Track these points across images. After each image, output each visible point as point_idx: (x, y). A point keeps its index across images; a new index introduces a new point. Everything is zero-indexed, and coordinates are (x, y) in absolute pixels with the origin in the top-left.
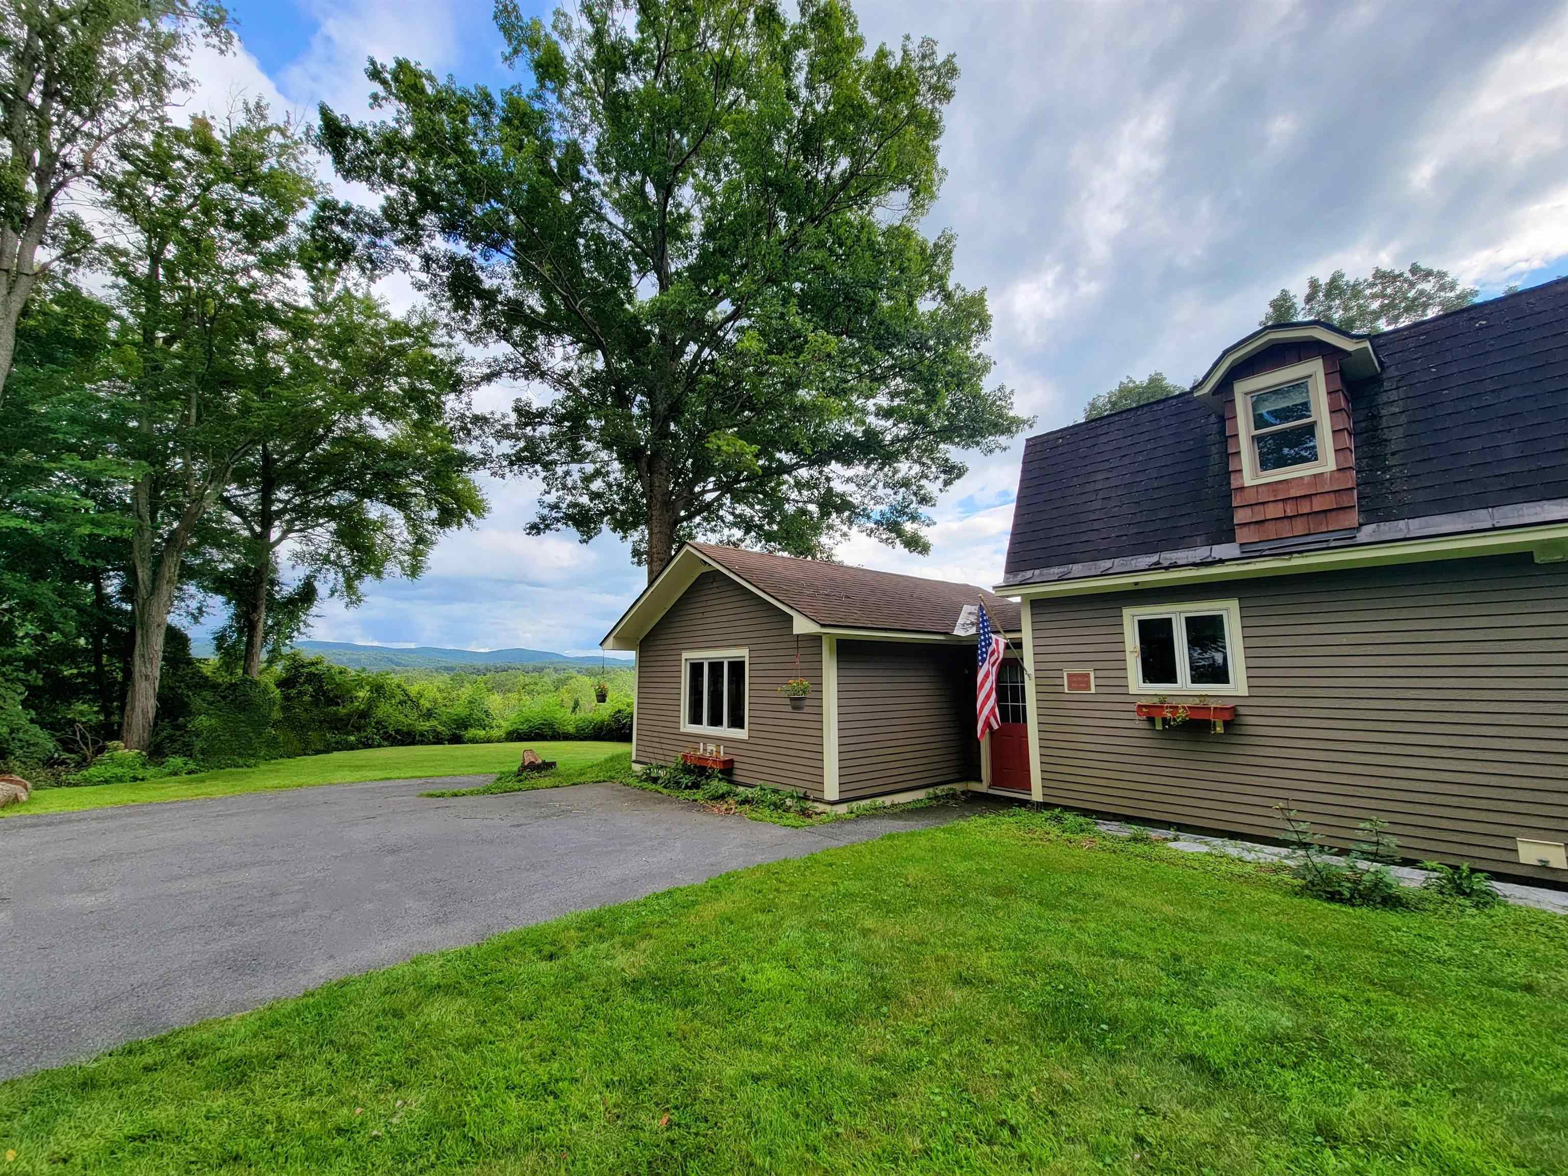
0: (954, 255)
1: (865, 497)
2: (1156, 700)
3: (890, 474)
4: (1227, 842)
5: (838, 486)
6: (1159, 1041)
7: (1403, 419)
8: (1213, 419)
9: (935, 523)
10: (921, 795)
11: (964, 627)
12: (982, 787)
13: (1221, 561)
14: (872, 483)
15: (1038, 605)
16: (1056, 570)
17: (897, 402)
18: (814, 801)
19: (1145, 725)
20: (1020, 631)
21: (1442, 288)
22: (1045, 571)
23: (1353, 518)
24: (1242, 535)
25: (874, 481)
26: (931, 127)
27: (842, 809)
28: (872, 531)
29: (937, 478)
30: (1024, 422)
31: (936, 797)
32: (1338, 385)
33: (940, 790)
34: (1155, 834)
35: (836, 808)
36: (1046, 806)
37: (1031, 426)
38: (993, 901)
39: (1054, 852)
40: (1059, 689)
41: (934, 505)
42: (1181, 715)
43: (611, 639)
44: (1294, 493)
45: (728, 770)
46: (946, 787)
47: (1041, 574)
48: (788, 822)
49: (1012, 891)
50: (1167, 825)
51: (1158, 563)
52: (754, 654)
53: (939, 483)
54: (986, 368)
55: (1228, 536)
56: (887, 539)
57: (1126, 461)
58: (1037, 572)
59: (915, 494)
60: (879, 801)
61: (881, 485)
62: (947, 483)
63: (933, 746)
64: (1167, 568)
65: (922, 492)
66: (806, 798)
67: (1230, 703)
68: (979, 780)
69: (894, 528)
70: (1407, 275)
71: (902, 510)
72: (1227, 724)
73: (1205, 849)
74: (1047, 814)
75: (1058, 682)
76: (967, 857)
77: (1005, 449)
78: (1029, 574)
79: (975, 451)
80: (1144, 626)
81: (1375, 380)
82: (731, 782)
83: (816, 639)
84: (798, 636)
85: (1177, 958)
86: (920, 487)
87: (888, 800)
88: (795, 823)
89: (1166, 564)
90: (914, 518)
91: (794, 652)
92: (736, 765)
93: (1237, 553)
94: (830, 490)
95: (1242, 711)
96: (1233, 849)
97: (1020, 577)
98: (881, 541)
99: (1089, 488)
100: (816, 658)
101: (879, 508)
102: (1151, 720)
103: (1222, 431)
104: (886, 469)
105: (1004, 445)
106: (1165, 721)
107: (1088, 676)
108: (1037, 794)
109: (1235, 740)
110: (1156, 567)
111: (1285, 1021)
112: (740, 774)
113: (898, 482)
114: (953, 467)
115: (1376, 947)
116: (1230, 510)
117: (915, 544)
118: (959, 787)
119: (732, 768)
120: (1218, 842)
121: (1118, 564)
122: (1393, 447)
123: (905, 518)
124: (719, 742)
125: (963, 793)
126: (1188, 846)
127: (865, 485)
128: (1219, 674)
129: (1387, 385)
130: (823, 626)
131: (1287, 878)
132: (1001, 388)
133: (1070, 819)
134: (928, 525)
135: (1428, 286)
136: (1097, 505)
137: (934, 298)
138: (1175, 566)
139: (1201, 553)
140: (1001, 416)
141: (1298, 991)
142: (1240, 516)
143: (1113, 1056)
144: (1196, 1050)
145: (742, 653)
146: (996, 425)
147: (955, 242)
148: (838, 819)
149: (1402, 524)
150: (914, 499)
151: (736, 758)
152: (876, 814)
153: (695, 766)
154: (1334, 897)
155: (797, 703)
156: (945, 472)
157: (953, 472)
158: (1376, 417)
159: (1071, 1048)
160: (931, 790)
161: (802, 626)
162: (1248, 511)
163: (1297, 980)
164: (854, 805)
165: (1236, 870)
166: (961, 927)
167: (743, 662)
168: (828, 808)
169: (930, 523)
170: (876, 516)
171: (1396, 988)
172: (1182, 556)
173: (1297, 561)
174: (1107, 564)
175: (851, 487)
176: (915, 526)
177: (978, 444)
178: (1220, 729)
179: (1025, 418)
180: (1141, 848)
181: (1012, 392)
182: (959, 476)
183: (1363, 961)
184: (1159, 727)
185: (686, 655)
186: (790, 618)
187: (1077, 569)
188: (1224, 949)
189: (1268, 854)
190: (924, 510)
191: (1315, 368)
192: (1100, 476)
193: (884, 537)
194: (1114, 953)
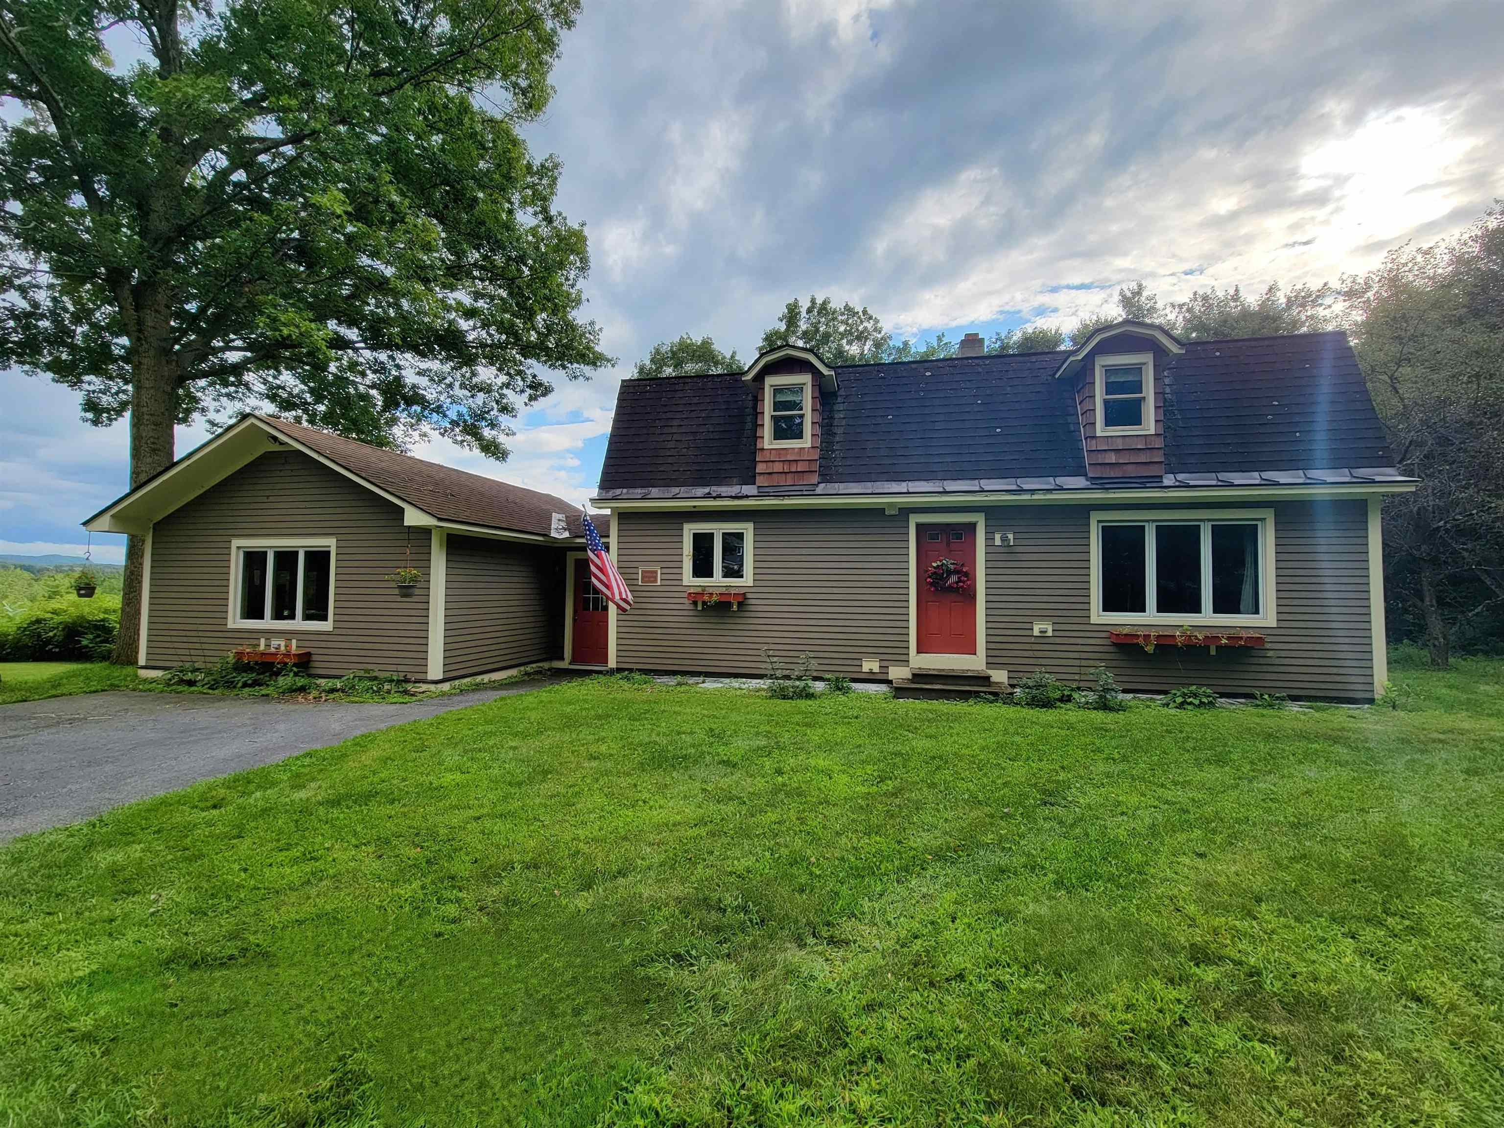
0: (560, 182)
1: (440, 393)
2: (699, 590)
3: (468, 375)
4: (733, 680)
5: (410, 378)
6: (708, 758)
7: (844, 422)
8: (750, 398)
9: (514, 434)
10: (513, 672)
11: (558, 531)
12: (564, 664)
13: (747, 497)
14: (447, 381)
15: (624, 517)
16: (639, 491)
17: (481, 303)
18: (415, 682)
19: (692, 607)
20: (608, 536)
21: (875, 330)
22: (631, 491)
23: (815, 479)
24: (760, 481)
25: (449, 380)
26: (549, 43)
27: (446, 687)
28: (446, 431)
29: (522, 391)
30: (608, 361)
31: (527, 674)
32: (817, 394)
33: (529, 668)
34: (692, 680)
35: (439, 686)
36: (619, 670)
37: (613, 366)
38: (599, 723)
39: (628, 695)
40: (635, 582)
41: (515, 416)
42: (715, 598)
43: (107, 517)
44: (790, 458)
45: (304, 663)
46: (534, 665)
47: (627, 493)
48: (394, 700)
49: (609, 716)
50: (698, 674)
51: (709, 493)
52: (342, 544)
53: (525, 397)
54: (578, 302)
55: (750, 480)
56: (463, 441)
57: (693, 415)
58: (625, 491)
59: (497, 402)
60: (479, 679)
61: (457, 384)
62: (531, 398)
63: (527, 631)
64: (715, 498)
65: (505, 401)
66: (407, 681)
67: (742, 591)
68: (562, 659)
69: (472, 431)
70: (861, 314)
71: (480, 415)
72: (740, 604)
73: (720, 685)
74: (619, 676)
75: (634, 576)
76: (569, 703)
77: (588, 379)
78: (618, 491)
79: (561, 373)
80: (697, 537)
81: (834, 394)
82: (310, 676)
83: (425, 532)
84: (409, 527)
85: (712, 730)
86: (502, 396)
87: (486, 678)
88: (401, 700)
89: (714, 495)
90: (493, 425)
91: (405, 543)
92: (314, 658)
93: (755, 492)
94: (398, 379)
95: (749, 596)
96: (735, 683)
97: (610, 494)
98: (456, 442)
99: (666, 430)
100: (426, 550)
101: (455, 408)
102: (695, 603)
103: (755, 408)
104: (464, 369)
105: (587, 375)
106: (704, 603)
107: (656, 572)
108: (612, 663)
109: (742, 614)
110: (708, 496)
111: (764, 743)
112: (318, 667)
113: (476, 385)
114: (541, 385)
115: (803, 713)
116: (755, 462)
117: (492, 449)
118: (546, 665)
119: (309, 661)
120: (727, 680)
121: (682, 491)
122: (837, 439)
123: (484, 424)
124: (289, 636)
125: (549, 670)
126: (711, 685)
127: (440, 381)
128: (738, 574)
129: (839, 400)
130: (440, 519)
131: (764, 694)
132: (592, 323)
133: (637, 676)
134: (507, 434)
135: (869, 325)
136: (671, 445)
137: (535, 214)
138: (719, 497)
139: (735, 490)
140: (588, 348)
141: (770, 732)
142: (760, 468)
143: (687, 768)
144: (725, 758)
145: (329, 543)
146: (583, 356)
147: (560, 170)
148: (443, 694)
149: (836, 485)
150: (495, 406)
151: (312, 651)
152: (478, 688)
153: (256, 663)
154: (785, 697)
155: (406, 591)
156: (530, 387)
157: (538, 389)
158: (832, 418)
159: (665, 770)
160: (522, 668)
161: (413, 517)
162: (764, 465)
163: (768, 728)
164: (457, 682)
165: (738, 693)
166: (581, 736)
167: (329, 553)
168: (432, 687)
169: (510, 433)
170: (452, 415)
171: (808, 725)
172: (724, 490)
173: (787, 501)
174: (675, 490)
175: (423, 381)
176: (494, 432)
177: (564, 367)
178: (735, 607)
179: (610, 357)
180: (683, 688)
181: (601, 330)
182: (544, 395)
183: (798, 718)
184: (700, 608)
185: (236, 543)
186: (402, 511)
187: (655, 492)
188: (735, 723)
189: (754, 683)
190: (504, 420)
191: (806, 379)
192: (675, 423)
193: (459, 438)
194: (679, 733)
